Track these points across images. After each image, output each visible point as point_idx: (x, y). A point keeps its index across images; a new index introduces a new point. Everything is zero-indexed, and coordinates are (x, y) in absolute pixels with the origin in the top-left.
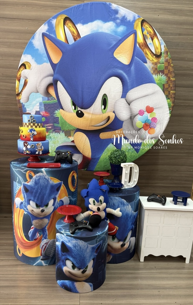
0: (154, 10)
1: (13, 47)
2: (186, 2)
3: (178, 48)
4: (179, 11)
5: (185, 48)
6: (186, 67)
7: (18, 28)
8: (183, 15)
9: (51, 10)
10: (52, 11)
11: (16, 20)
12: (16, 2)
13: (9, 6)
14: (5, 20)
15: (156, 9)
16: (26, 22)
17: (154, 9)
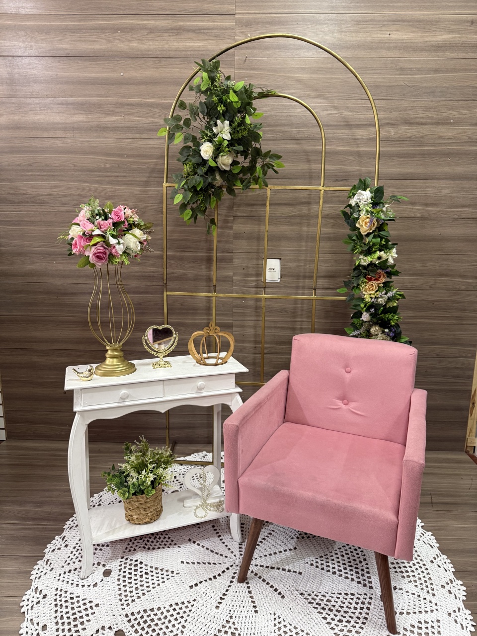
0: (381, 23)
1: (96, 111)
2: (447, 4)
3: (433, 99)
4: (433, 23)
5: (447, 99)
6: (451, 137)
7: (104, 75)
8: (441, 30)
9: (169, 36)
10: (172, 38)
11: (102, 59)
12: (101, 24)
13: (87, 34)
14: (79, 62)
15: (384, 21)
16: (121, 62)
17: (380, 21)
